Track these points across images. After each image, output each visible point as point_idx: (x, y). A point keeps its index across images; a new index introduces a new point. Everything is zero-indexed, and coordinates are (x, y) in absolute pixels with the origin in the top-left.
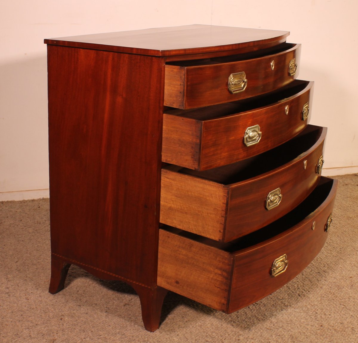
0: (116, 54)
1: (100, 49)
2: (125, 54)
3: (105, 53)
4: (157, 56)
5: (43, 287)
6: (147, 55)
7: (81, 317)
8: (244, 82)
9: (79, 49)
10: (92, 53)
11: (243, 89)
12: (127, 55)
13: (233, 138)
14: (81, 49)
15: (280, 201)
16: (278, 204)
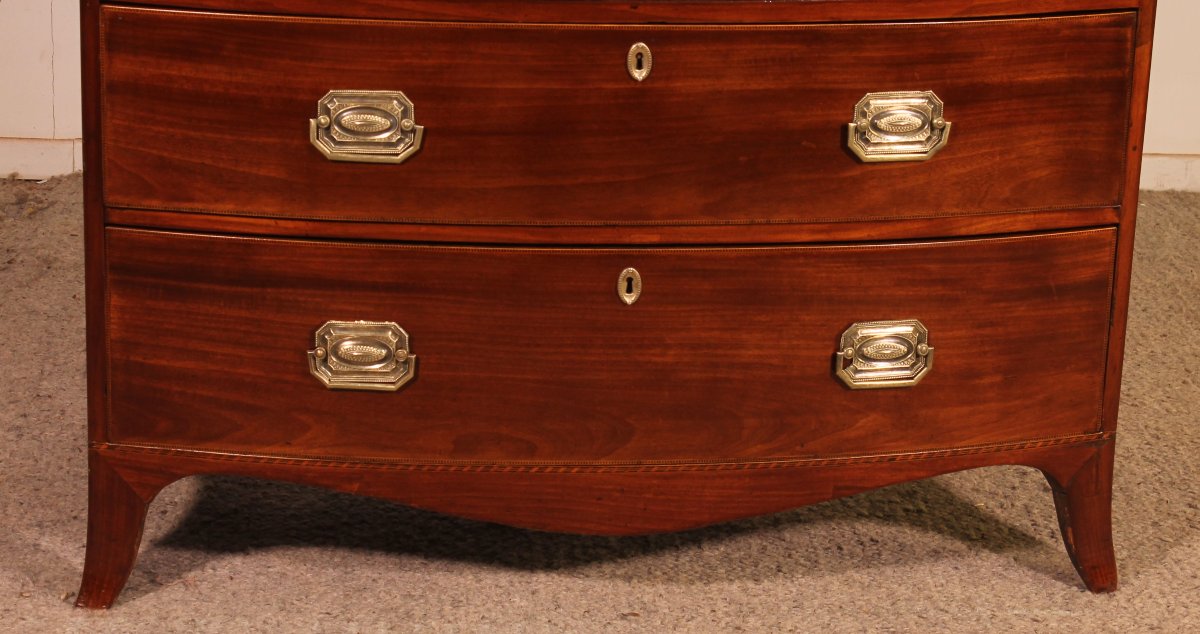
15: (411, 146)
16: (397, 155)
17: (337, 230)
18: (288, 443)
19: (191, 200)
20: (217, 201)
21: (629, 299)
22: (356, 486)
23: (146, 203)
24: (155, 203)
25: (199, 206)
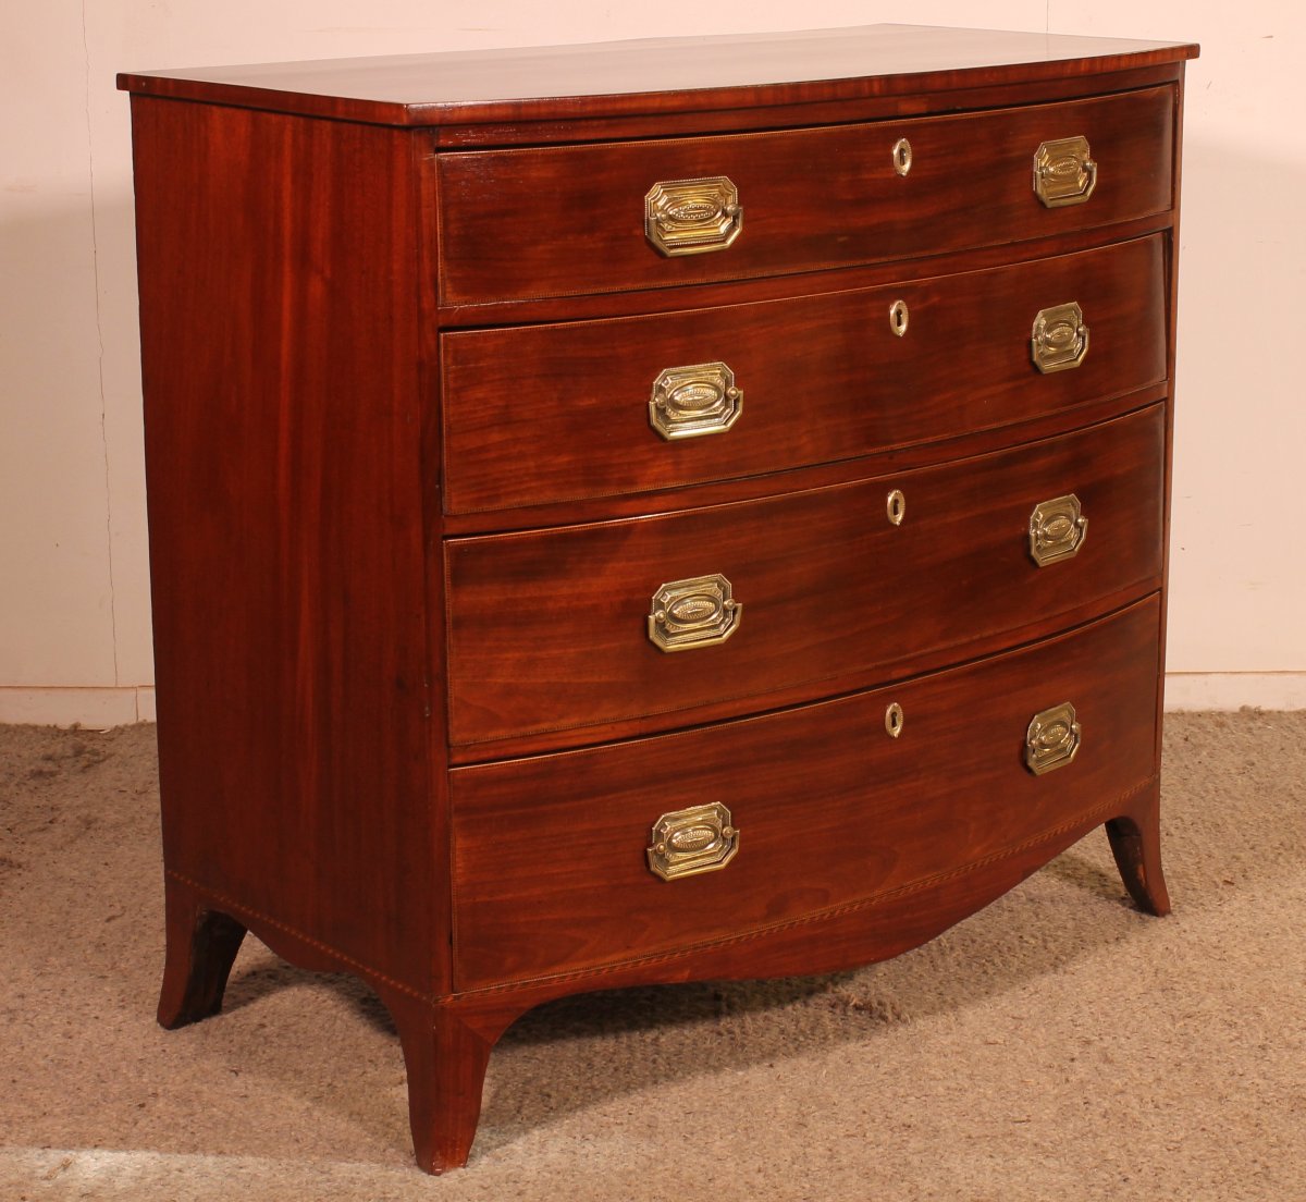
0: (302, 121)
1: (260, 107)
2: (323, 122)
3: (274, 118)
4: (395, 123)
5: (148, 1001)
6: (371, 121)
7: (214, 1106)
8: (725, 214)
9: (208, 107)
10: (242, 119)
11: (724, 241)
12: (328, 125)
13: (594, 401)
14: (214, 108)
15: (731, 624)
16: (720, 636)
17: (668, 723)
18: (628, 947)
19: (536, 722)
20: (561, 717)
21: (896, 731)
22: (686, 973)
23: (492, 735)
24: (502, 733)
25: (545, 726)
